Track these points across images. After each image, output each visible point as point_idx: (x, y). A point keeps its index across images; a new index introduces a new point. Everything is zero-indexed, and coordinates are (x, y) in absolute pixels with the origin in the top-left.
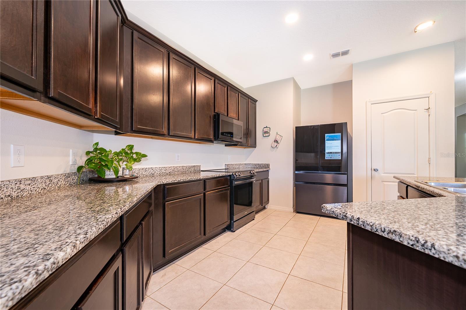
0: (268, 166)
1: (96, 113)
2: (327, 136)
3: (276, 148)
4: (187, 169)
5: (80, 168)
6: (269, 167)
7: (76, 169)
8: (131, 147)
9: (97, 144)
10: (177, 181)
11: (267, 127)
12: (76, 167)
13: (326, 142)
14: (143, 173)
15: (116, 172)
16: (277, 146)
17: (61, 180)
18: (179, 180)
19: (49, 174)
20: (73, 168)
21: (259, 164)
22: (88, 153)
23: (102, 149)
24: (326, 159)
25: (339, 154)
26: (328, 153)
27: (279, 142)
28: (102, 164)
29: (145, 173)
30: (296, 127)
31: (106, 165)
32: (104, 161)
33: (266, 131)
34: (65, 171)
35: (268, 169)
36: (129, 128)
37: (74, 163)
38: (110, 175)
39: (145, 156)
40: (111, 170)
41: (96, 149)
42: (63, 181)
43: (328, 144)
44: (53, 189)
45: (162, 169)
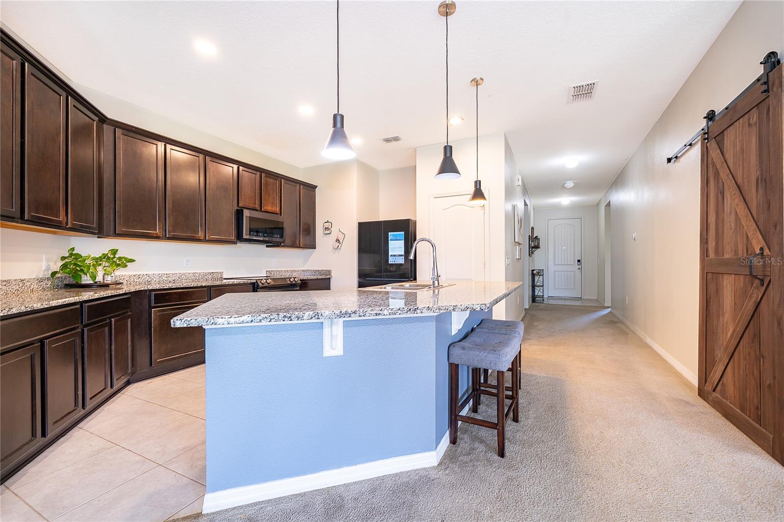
0: (329, 272)
1: (67, 223)
2: (391, 235)
3: (338, 249)
4: (201, 276)
5: (54, 274)
6: (330, 274)
7: (50, 275)
8: (114, 252)
9: (73, 249)
10: (167, 287)
11: (328, 222)
12: (50, 272)
13: (389, 242)
14: (135, 280)
15: (94, 277)
16: (339, 247)
17: (34, 284)
18: (170, 286)
19: (22, 278)
20: (46, 273)
21: (319, 271)
22: (63, 258)
23: (77, 254)
24: (389, 263)
25: (402, 257)
26: (392, 256)
27: (341, 241)
28: (77, 269)
29: (138, 280)
30: (359, 223)
31: (82, 271)
32: (80, 266)
33: (327, 227)
34: (37, 276)
35: (328, 277)
36: (112, 232)
37: (48, 269)
38: (86, 280)
39: (132, 261)
40: (88, 275)
41: (71, 255)
42: (35, 285)
43: (392, 244)
44: (25, 291)
45: (163, 275)
